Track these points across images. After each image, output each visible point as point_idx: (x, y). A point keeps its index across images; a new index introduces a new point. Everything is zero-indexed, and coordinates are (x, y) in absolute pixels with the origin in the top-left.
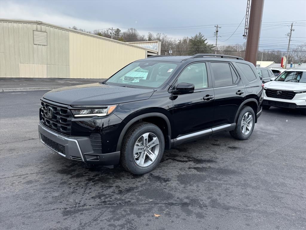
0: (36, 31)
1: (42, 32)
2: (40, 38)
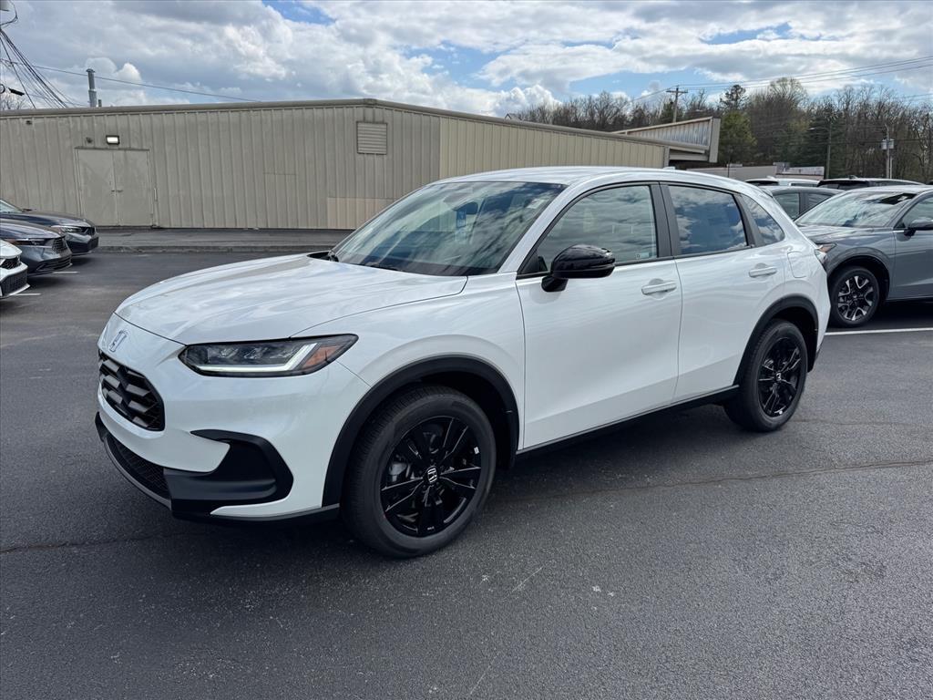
0: (361, 122)
1: (377, 123)
2: (372, 137)
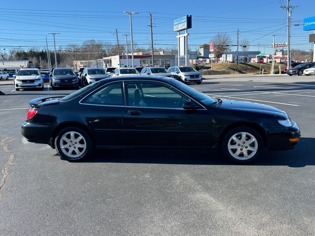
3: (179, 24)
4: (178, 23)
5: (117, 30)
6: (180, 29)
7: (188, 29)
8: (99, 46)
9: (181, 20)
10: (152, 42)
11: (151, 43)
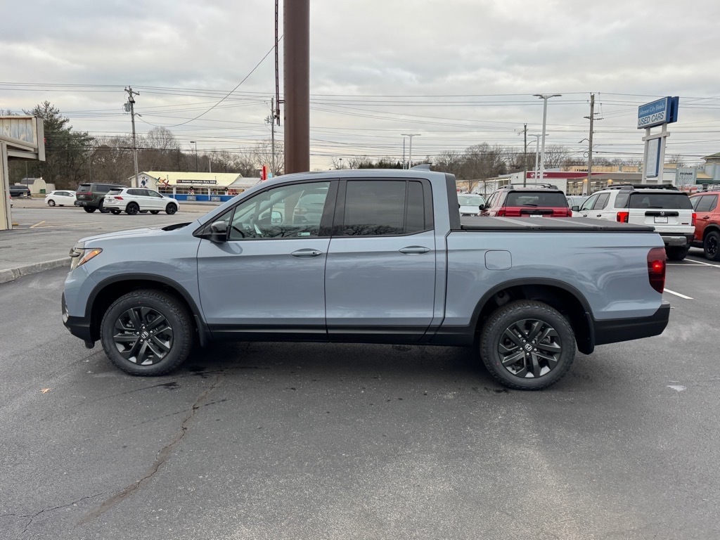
3: (650, 114)
4: (647, 111)
5: (525, 126)
6: (651, 123)
7: (668, 123)
8: (492, 155)
9: (655, 107)
10: (591, 148)
11: (588, 150)
